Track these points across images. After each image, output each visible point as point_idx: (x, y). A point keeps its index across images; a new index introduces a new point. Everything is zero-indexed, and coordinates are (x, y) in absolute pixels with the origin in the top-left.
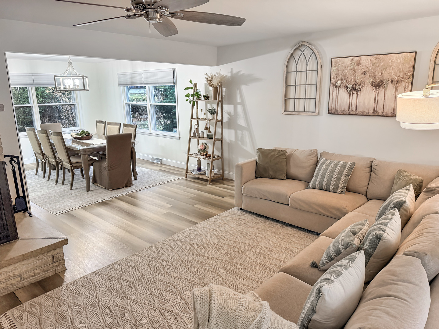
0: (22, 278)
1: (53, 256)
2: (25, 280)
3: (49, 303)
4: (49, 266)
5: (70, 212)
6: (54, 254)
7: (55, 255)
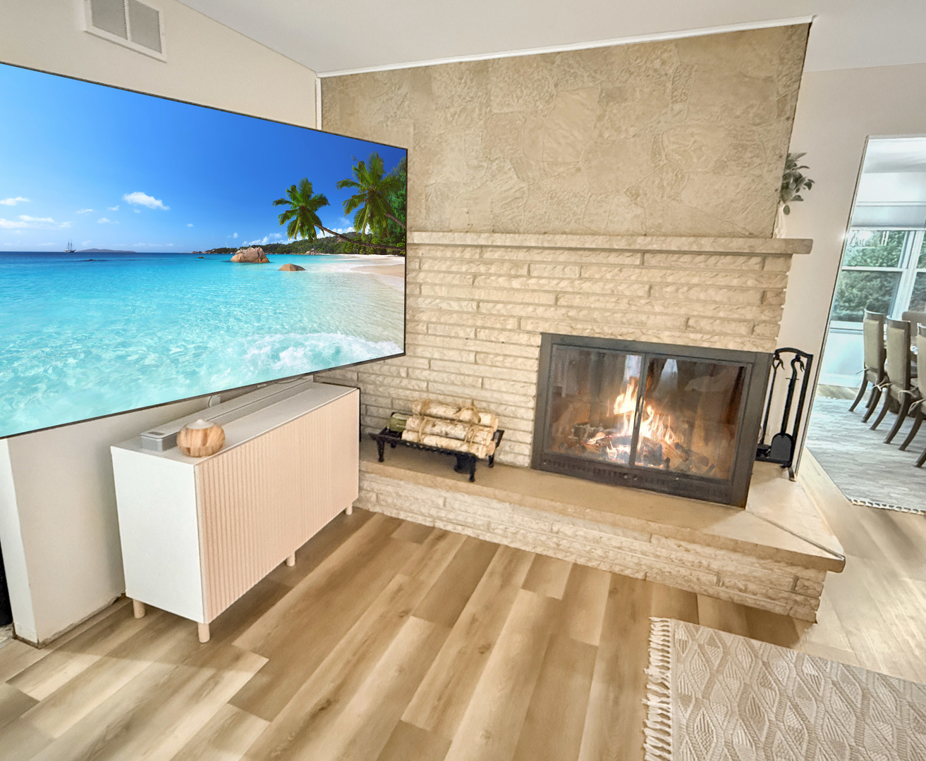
0: (720, 581)
1: (797, 579)
2: (724, 588)
3: (746, 661)
4: (780, 593)
5: (889, 513)
6: (799, 574)
7: (802, 578)
